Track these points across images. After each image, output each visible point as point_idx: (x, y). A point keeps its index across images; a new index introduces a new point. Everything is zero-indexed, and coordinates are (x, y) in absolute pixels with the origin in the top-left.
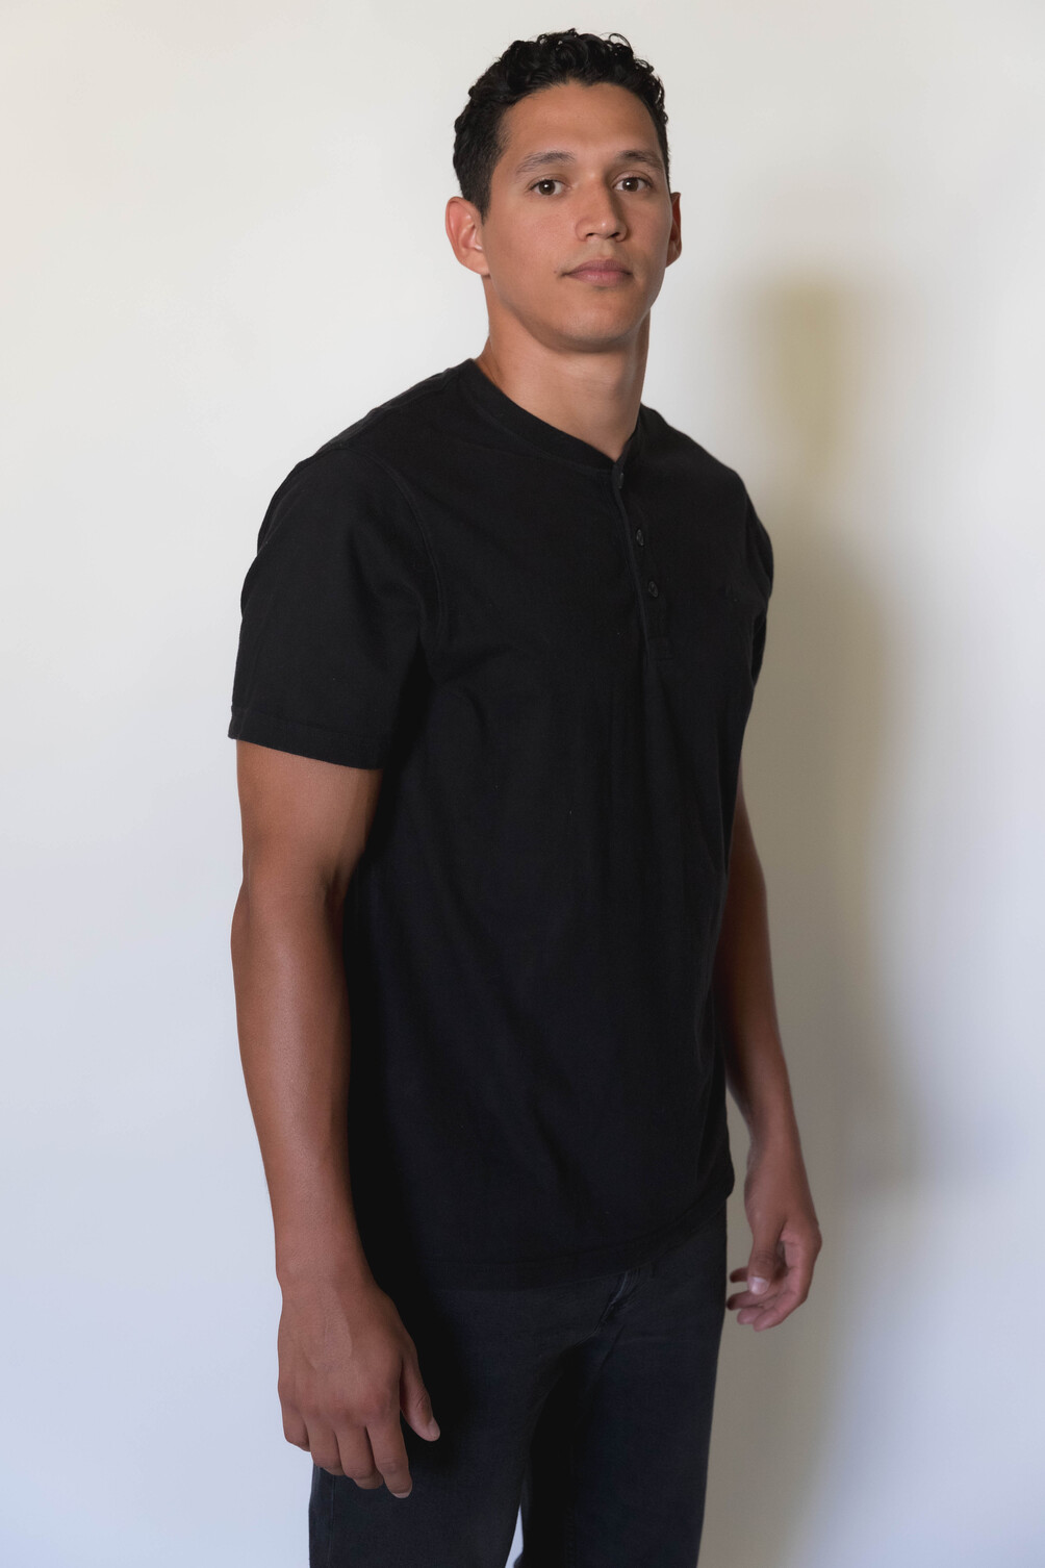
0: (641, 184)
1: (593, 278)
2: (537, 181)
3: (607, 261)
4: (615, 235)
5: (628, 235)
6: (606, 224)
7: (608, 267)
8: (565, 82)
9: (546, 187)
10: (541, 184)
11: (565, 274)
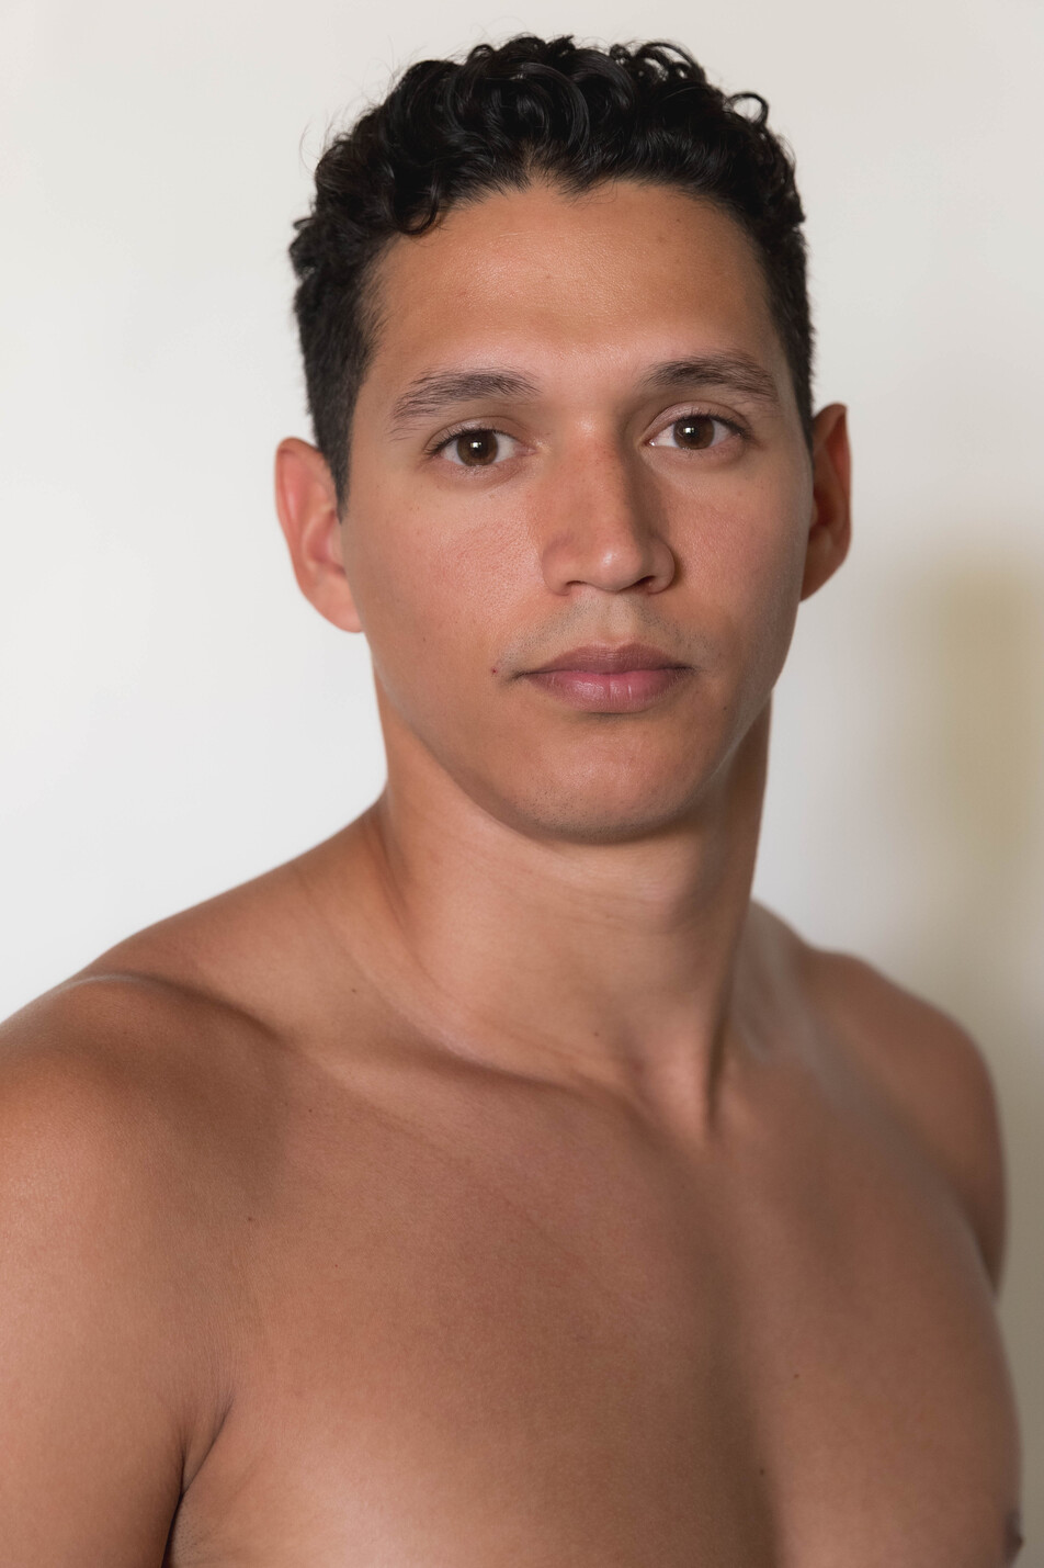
0: (720, 432)
1: (589, 689)
2: (456, 430)
3: (623, 650)
4: (642, 583)
5: (677, 574)
6: (615, 558)
7: (627, 662)
8: (518, 180)
9: (478, 446)
10: (464, 438)
11: (519, 675)
